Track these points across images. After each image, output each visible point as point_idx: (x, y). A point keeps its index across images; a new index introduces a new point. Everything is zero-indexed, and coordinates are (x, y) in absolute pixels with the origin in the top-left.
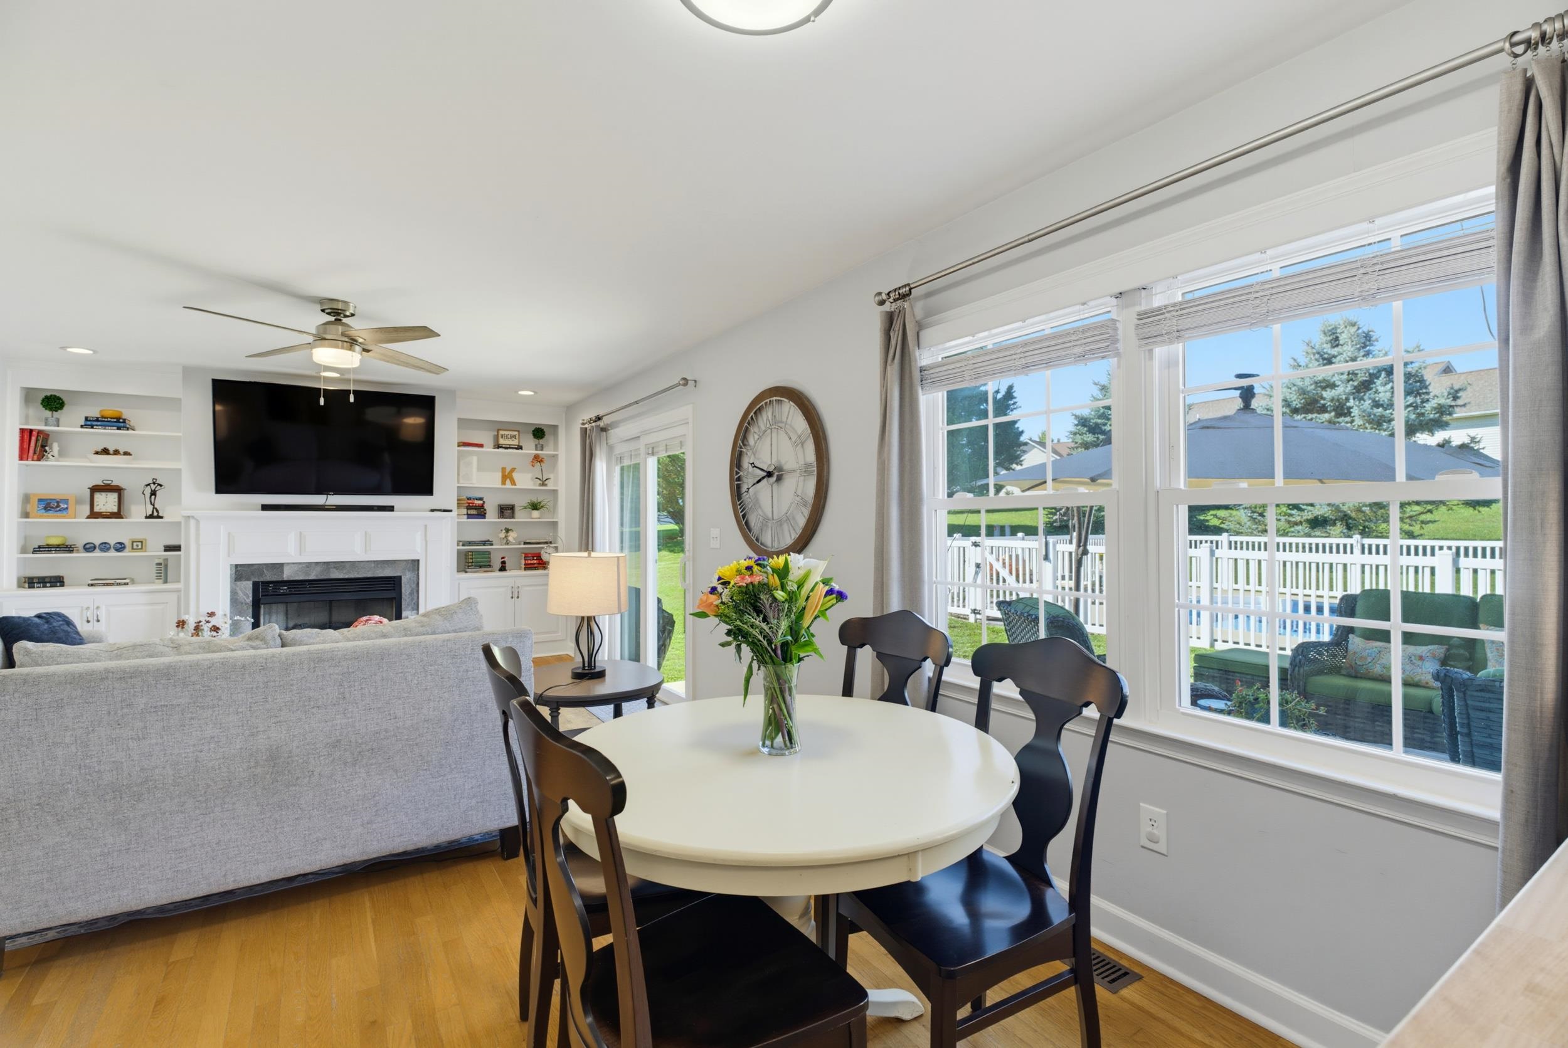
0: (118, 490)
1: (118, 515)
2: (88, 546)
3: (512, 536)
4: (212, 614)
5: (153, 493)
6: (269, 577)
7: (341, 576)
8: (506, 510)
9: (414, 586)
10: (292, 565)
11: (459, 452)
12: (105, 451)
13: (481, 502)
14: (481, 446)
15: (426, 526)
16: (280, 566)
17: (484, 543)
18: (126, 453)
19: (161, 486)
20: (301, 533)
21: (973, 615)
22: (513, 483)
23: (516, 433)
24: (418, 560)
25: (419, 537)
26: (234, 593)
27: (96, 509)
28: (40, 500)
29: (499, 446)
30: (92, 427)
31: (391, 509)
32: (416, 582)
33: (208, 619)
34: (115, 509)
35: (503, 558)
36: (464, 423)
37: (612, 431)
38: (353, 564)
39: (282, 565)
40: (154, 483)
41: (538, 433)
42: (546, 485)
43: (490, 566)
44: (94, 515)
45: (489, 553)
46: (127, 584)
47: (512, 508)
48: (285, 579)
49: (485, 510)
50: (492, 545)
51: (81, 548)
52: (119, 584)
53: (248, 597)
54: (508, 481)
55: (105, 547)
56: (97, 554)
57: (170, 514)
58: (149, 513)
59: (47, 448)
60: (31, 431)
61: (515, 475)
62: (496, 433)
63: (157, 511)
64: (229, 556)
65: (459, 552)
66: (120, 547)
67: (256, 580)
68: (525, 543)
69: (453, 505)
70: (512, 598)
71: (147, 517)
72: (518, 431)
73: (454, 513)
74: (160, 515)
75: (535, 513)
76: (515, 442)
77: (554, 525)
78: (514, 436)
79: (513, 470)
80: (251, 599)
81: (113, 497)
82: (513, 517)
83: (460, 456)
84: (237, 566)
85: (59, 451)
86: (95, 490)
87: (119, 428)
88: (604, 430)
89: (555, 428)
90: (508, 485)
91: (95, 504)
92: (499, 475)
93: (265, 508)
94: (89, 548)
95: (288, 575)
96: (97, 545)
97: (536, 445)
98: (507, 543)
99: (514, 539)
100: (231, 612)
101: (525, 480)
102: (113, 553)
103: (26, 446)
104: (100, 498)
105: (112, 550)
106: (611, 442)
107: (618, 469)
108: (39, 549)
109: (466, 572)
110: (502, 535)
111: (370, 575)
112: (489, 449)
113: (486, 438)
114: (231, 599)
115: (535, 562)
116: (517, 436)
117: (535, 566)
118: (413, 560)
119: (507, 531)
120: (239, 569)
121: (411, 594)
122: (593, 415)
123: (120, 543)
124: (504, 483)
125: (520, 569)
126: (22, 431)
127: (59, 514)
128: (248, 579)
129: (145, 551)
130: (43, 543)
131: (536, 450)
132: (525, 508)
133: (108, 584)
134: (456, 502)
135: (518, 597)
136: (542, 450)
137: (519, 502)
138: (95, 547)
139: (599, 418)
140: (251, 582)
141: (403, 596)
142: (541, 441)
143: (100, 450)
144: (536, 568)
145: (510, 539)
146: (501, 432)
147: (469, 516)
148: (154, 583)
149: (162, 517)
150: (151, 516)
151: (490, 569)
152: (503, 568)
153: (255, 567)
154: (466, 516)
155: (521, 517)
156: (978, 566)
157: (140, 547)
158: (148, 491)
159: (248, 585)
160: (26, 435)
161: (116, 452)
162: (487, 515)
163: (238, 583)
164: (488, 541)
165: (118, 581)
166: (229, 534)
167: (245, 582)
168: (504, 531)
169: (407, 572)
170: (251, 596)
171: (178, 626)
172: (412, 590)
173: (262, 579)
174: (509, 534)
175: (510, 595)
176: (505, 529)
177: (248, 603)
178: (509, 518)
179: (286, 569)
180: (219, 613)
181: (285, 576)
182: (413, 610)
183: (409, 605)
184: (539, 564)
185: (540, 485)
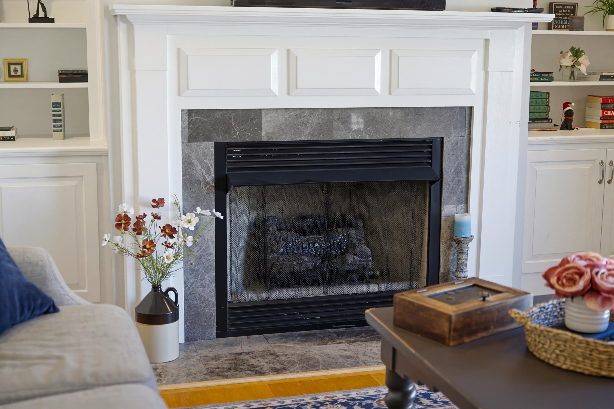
3: (583, 64)
4: (158, 203)
6: (240, 135)
9: (463, 155)
10: (274, 114)
16: (253, 116)
20: (288, 50)
24: (471, 108)
25: (476, 62)
26: (187, 164)
31: (439, 5)
32: (465, 151)
33: (156, 211)
35: (566, 105)
39: (258, 112)
43: (548, 120)
46: (12, 139)
48: (265, 139)
50: (551, 79)
53: (208, 173)
58: (33, 13)
63: (44, 10)
64: (179, 95)
67: (220, 139)
68: (603, 78)
70: (600, 182)
71: (31, 20)
74: (50, 16)
80: (213, 175)
84: (190, 112)
95: (268, 131)
98: (572, 77)
100: (185, 199)
110: (568, 61)
111: (395, 135)
114: (184, 175)
118: (461, 108)
119: (577, 53)
120: (194, 118)
121: (457, 173)
128: (207, 139)
129: (27, 81)
132: (595, 11)
135: (609, 182)
140: (212, 144)
141: (445, 176)
145: (581, 69)
148: (51, 136)
149: (52, 20)
150: (35, 19)
152: (566, 125)
153: (218, 116)
157: (19, 73)
159: (209, 148)
163: (194, 145)
166: (179, 49)
167: (203, 145)
168: (570, 54)
169: (453, 131)
170: (213, 169)
171: (118, 226)
172: (459, 165)
173: (229, 140)
174: (580, 60)
175: (599, 178)
176: (572, 49)
177: (207, 183)
178: (571, 29)
179: (265, 120)
180: (169, 201)
181: (264, 133)
182: (459, 202)
183: (453, 192)
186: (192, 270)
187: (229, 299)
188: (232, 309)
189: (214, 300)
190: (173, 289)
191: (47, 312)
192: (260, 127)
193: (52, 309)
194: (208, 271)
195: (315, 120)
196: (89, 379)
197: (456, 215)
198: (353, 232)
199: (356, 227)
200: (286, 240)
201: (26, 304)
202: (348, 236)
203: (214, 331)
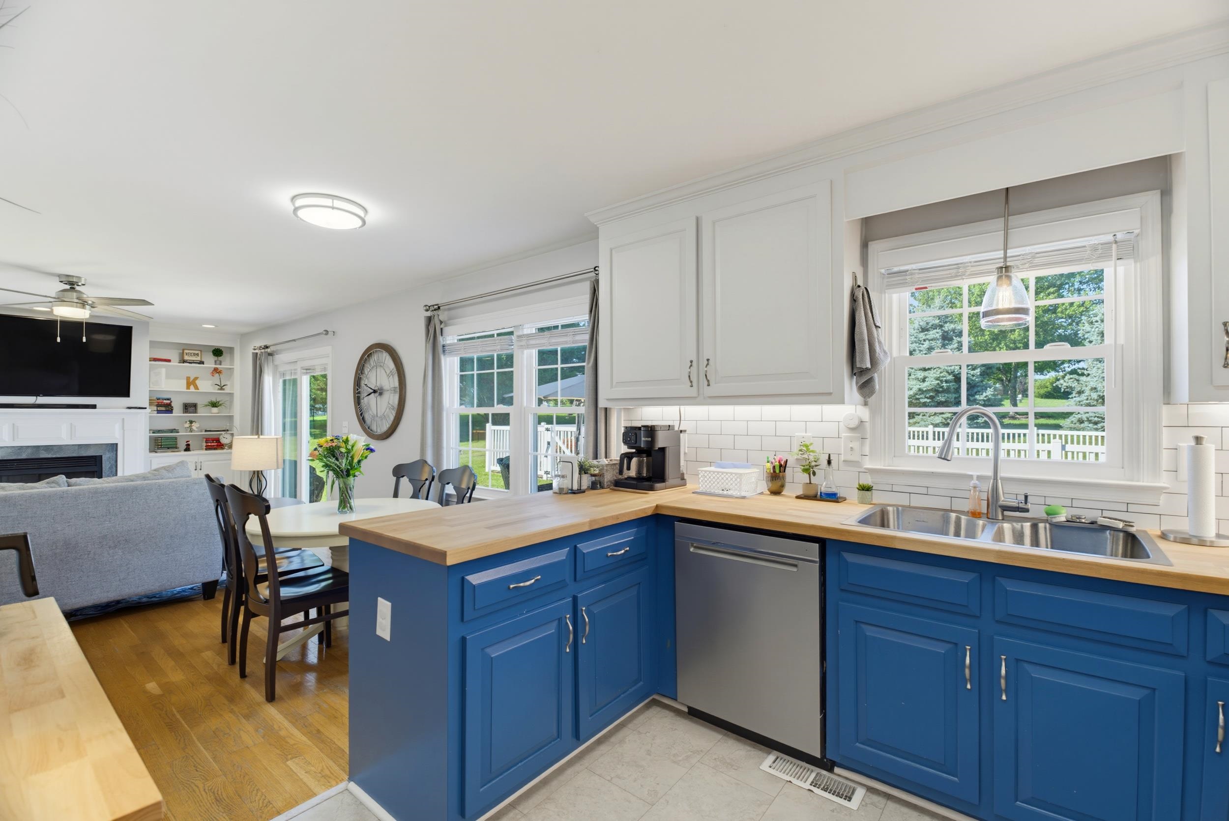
3: (195, 426)
7: (50, 456)
8: (190, 407)
9: (113, 462)
11: (150, 364)
13: (169, 402)
14: (169, 361)
15: (123, 419)
17: (172, 431)
20: (14, 425)
21: (545, 475)
22: (196, 388)
23: (199, 352)
24: (117, 444)
25: (117, 427)
29: (184, 362)
31: (94, 407)
32: (115, 459)
35: (187, 442)
36: (153, 344)
37: (277, 356)
38: (60, 447)
41: (217, 352)
42: (224, 389)
43: (176, 447)
45: (176, 438)
47: (195, 406)
49: (172, 407)
50: (178, 432)
54: (192, 387)
61: (197, 382)
62: (181, 351)
65: (150, 437)
68: (206, 431)
69: (147, 405)
70: (196, 470)
72: (201, 351)
73: (148, 410)
75: (215, 410)
76: (198, 358)
77: (231, 418)
78: (197, 354)
79: (196, 378)
82: (196, 412)
83: (151, 368)
88: (270, 354)
89: (231, 350)
90: (192, 389)
92: (185, 382)
97: (215, 361)
98: (191, 431)
99: (197, 428)
101: (206, 386)
106: (276, 363)
107: (281, 381)
109: (156, 452)
110: (187, 425)
111: (74, 455)
112: (175, 363)
113: (174, 356)
115: (215, 444)
116: (200, 354)
117: (215, 447)
118: (112, 444)
119: (191, 422)
122: (263, 344)
124: (188, 388)
125: (202, 449)
131: (215, 365)
132: (206, 406)
134: (148, 401)
135: (201, 469)
136: (220, 364)
137: (201, 401)
139: (266, 347)
141: (104, 469)
142: (220, 358)
144: (215, 449)
145: (194, 428)
146: (186, 351)
147: (159, 412)
151: (176, 450)
152: (187, 449)
154: (156, 412)
155: (202, 412)
156: (549, 443)
162: (173, 411)
164: (175, 429)
169: (107, 452)
172: (111, 465)
174: (192, 425)
175: (195, 468)
176: (189, 421)
178: (189, 413)
184: (217, 446)
185: (219, 389)
195: (29, 451)
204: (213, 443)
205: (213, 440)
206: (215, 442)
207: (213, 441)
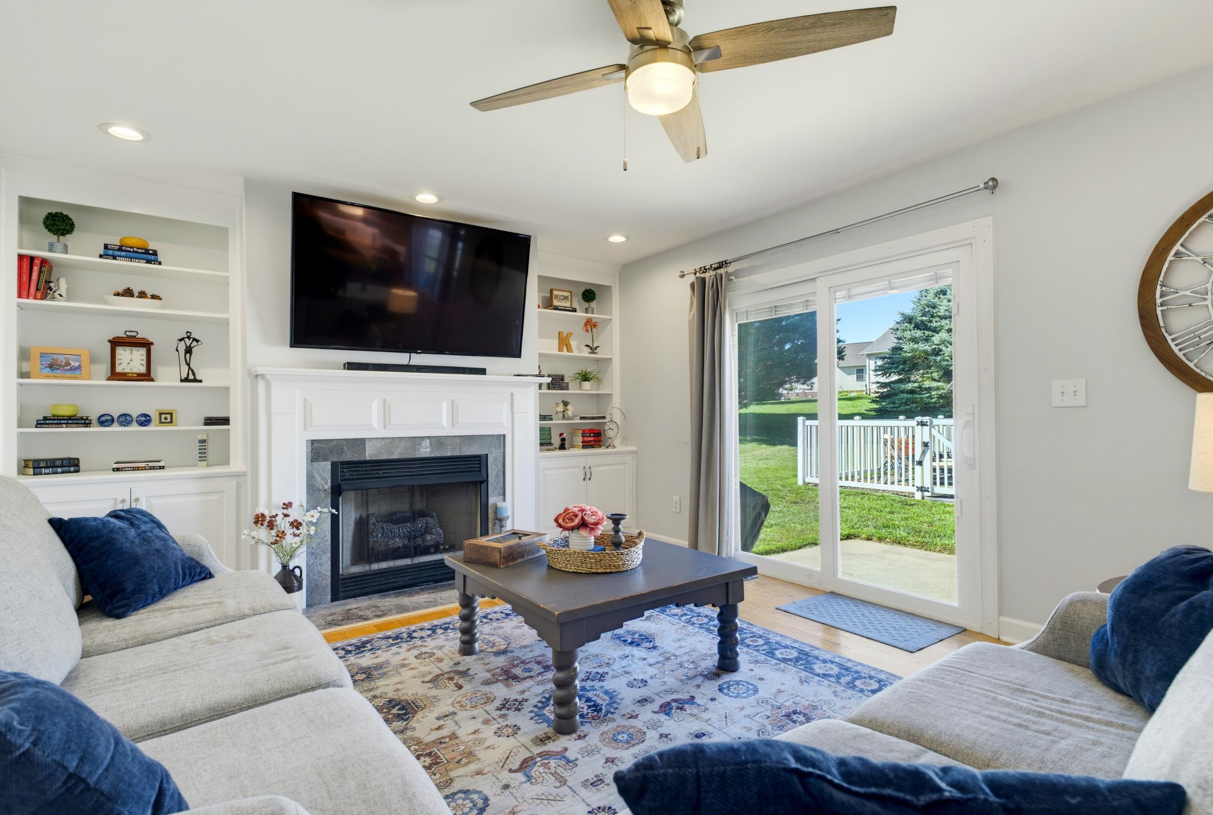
0: (147, 345)
1: (147, 376)
2: (103, 419)
3: (570, 410)
4: (288, 505)
5: (189, 351)
6: (349, 456)
9: (501, 466)
10: (374, 442)
12: (128, 293)
15: (512, 394)
16: (359, 443)
17: (544, 418)
18: (154, 297)
19: (198, 341)
20: (384, 400)
21: (920, 493)
22: (569, 349)
23: (569, 294)
24: (504, 435)
25: (506, 405)
26: (310, 477)
27: (119, 369)
28: (43, 355)
29: (554, 308)
30: (115, 258)
31: (482, 371)
32: (502, 462)
33: (285, 511)
34: (143, 370)
35: (561, 435)
38: (439, 439)
39: (363, 441)
40: (189, 338)
41: (589, 295)
42: (596, 354)
43: (550, 444)
44: (115, 375)
45: (550, 429)
46: (163, 468)
48: (368, 458)
50: (551, 419)
51: (95, 422)
52: (153, 468)
53: (326, 483)
54: (563, 348)
55: (125, 419)
56: (116, 428)
57: (209, 376)
58: (184, 376)
59: (52, 285)
60: (32, 259)
61: (570, 340)
62: (549, 291)
63: (194, 373)
64: (305, 429)
65: (539, 427)
66: (145, 420)
67: (335, 459)
68: (582, 418)
70: (584, 480)
71: (182, 381)
72: (571, 292)
74: (198, 378)
75: (587, 385)
76: (569, 304)
77: (607, 398)
78: (566, 298)
79: (568, 335)
80: (330, 484)
81: (139, 354)
82: (566, 388)
84: (313, 442)
85: (67, 289)
86: (115, 343)
87: (149, 262)
89: (608, 289)
90: (565, 353)
91: (118, 362)
92: (556, 342)
93: (351, 366)
94: (105, 421)
95: (370, 453)
96: (115, 417)
97: (587, 309)
98: (564, 418)
99: (572, 413)
100: (308, 502)
101: (579, 347)
102: (135, 428)
103: (25, 278)
104: (123, 354)
105: (134, 423)
106: (733, 293)
107: (736, 326)
108: (44, 422)
110: (561, 408)
111: (457, 453)
114: (308, 485)
115: (592, 439)
116: (569, 297)
117: (592, 443)
118: (498, 435)
119: (566, 404)
120: (316, 445)
121: (497, 476)
122: (715, 260)
123: (146, 415)
124: (560, 350)
125: (579, 447)
126: (21, 257)
127: (68, 374)
128: (326, 459)
129: (176, 425)
130: (48, 414)
131: (588, 314)
132: (575, 379)
133: (138, 469)
135: (590, 479)
136: (593, 314)
137: (568, 372)
138: (112, 421)
139: (721, 265)
140: (329, 463)
141: (490, 479)
142: (592, 305)
143: (121, 290)
145: (569, 413)
146: (555, 293)
148: (197, 466)
149: (201, 381)
150: (186, 380)
151: (551, 447)
152: (562, 447)
153: (334, 444)
155: (574, 389)
157: (169, 420)
158: (182, 347)
159: (327, 466)
160: (26, 263)
161: (142, 295)
163: (315, 464)
164: (548, 415)
165: (151, 464)
166: (305, 400)
167: (322, 463)
168: (562, 404)
169: (493, 450)
170: (329, 481)
171: (256, 523)
172: (498, 471)
173: (341, 460)
174: (568, 407)
175: (583, 477)
176: (563, 401)
177: (326, 490)
178: (562, 389)
179: (368, 445)
180: (295, 505)
181: (367, 455)
182: (499, 495)
183: (495, 489)
184: (595, 441)
185: (590, 353)
186: (313, 553)
187: (341, 572)
188: (343, 579)
189: (329, 574)
190: (299, 567)
191: (204, 578)
192: (365, 450)
193: (208, 576)
194: (325, 553)
195: (403, 445)
196: (247, 612)
197: (498, 503)
198: (430, 520)
199: (432, 517)
200: (382, 528)
201: (187, 572)
202: (427, 523)
203: (329, 597)
204: (590, 436)
205: (591, 431)
206: (592, 435)
207: (590, 434)
